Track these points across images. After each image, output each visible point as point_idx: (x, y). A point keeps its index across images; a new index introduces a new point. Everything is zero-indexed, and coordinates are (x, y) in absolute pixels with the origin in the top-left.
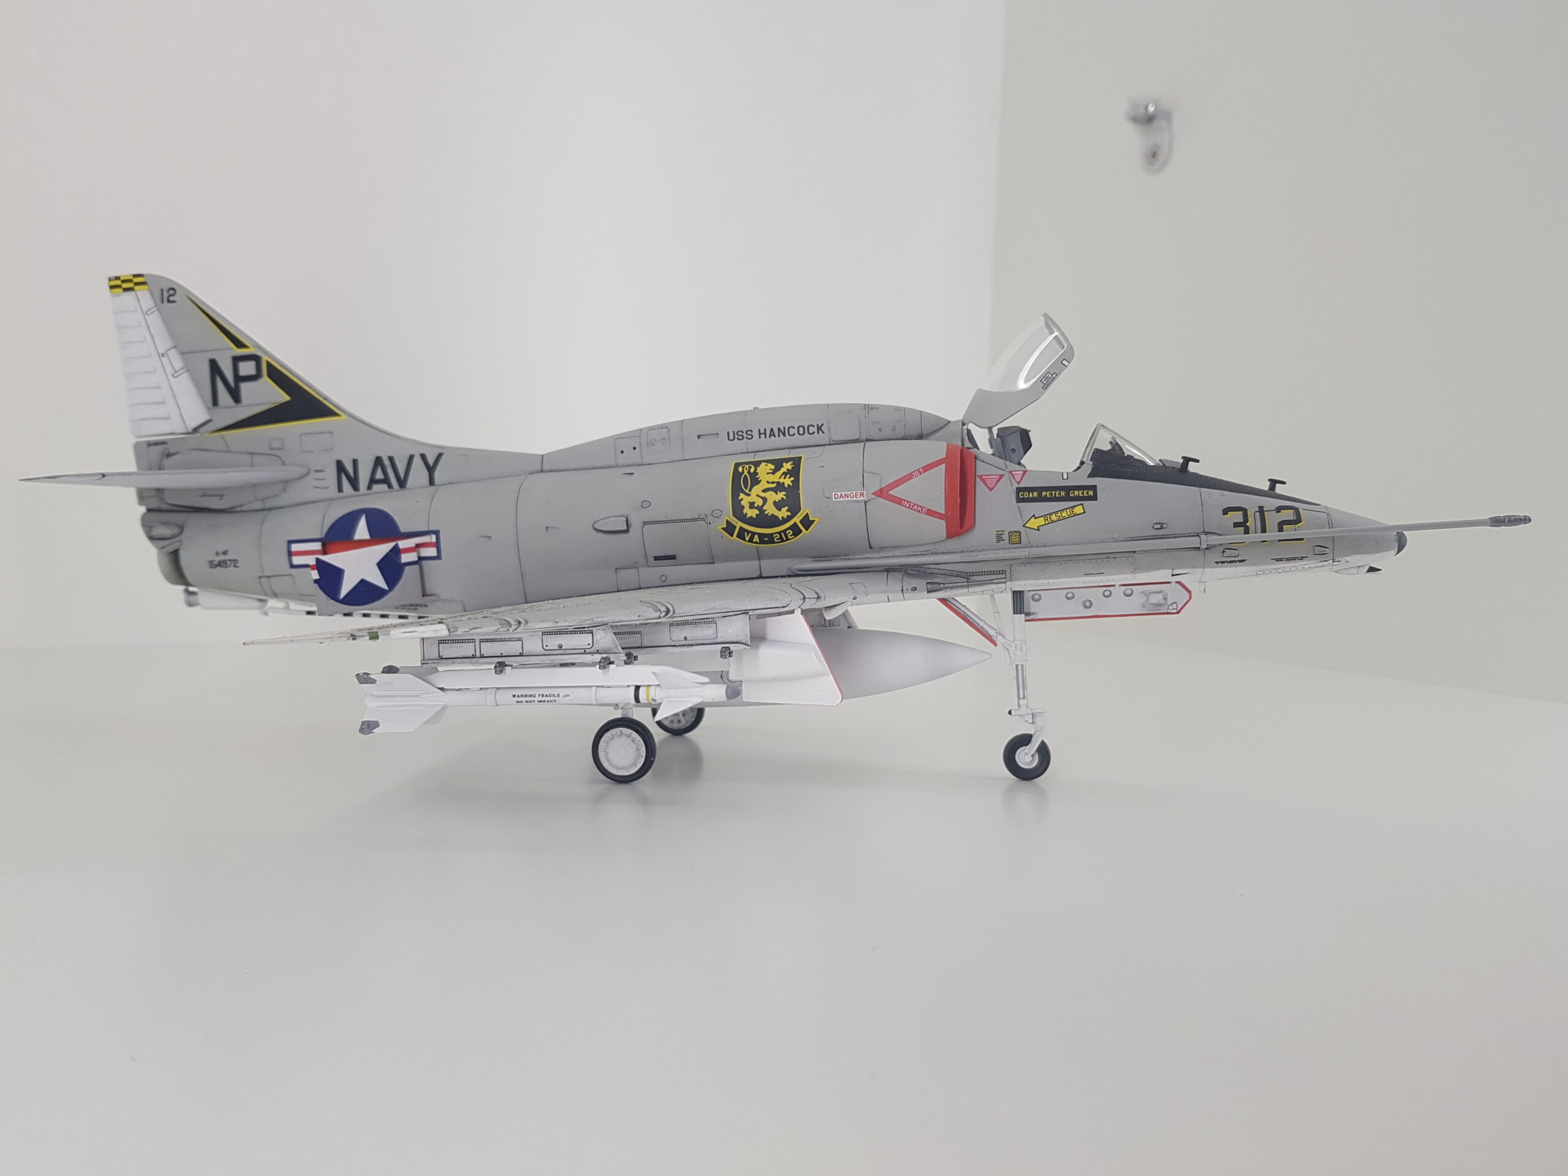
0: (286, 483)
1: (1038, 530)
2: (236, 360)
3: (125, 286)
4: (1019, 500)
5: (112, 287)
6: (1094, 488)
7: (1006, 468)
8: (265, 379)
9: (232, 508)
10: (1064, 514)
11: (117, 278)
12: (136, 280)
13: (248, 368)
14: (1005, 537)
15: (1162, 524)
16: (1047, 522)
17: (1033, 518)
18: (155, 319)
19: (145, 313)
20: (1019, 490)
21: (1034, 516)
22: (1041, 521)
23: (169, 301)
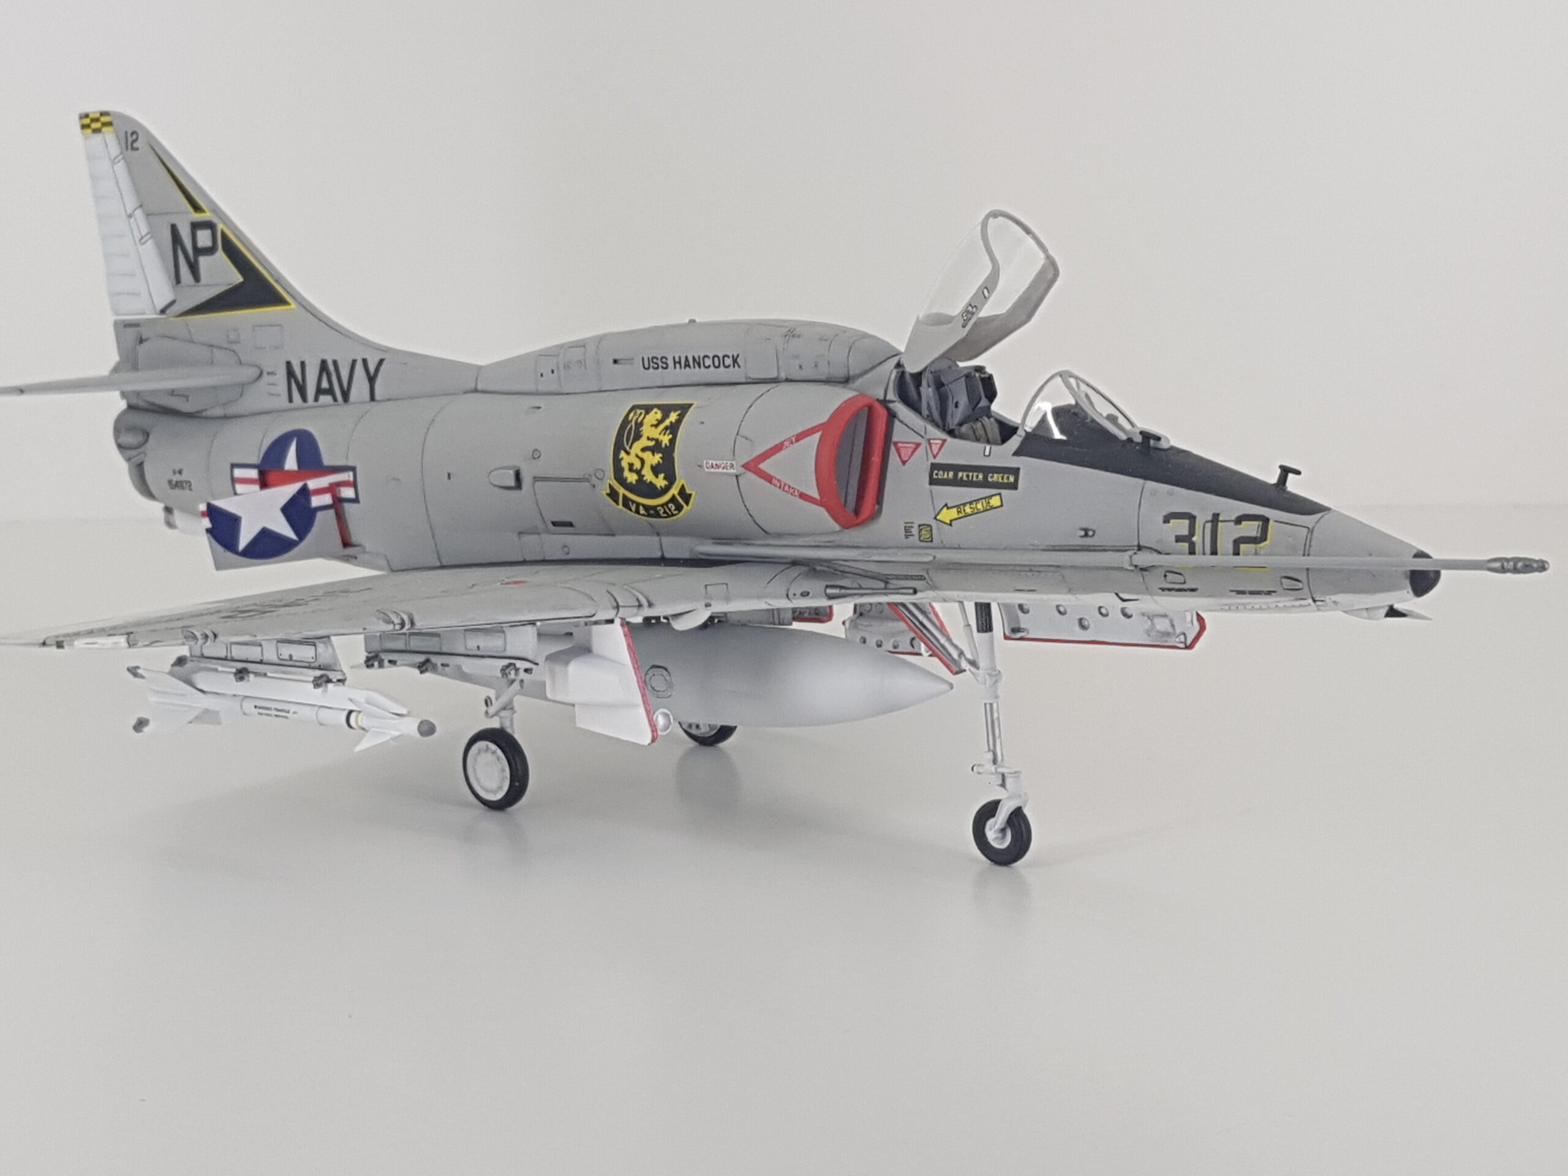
0: (242, 387)
1: (951, 525)
2: (195, 226)
3: (95, 125)
4: (933, 482)
5: (84, 127)
6: (1016, 471)
7: (926, 433)
8: (220, 254)
9: (197, 412)
10: (979, 506)
11: (87, 116)
12: (104, 119)
13: (204, 238)
14: (915, 531)
15: (1086, 530)
16: (960, 515)
17: (945, 508)
18: (120, 168)
19: (113, 162)
20: (934, 467)
21: (946, 505)
22: (953, 513)
23: (133, 149)
